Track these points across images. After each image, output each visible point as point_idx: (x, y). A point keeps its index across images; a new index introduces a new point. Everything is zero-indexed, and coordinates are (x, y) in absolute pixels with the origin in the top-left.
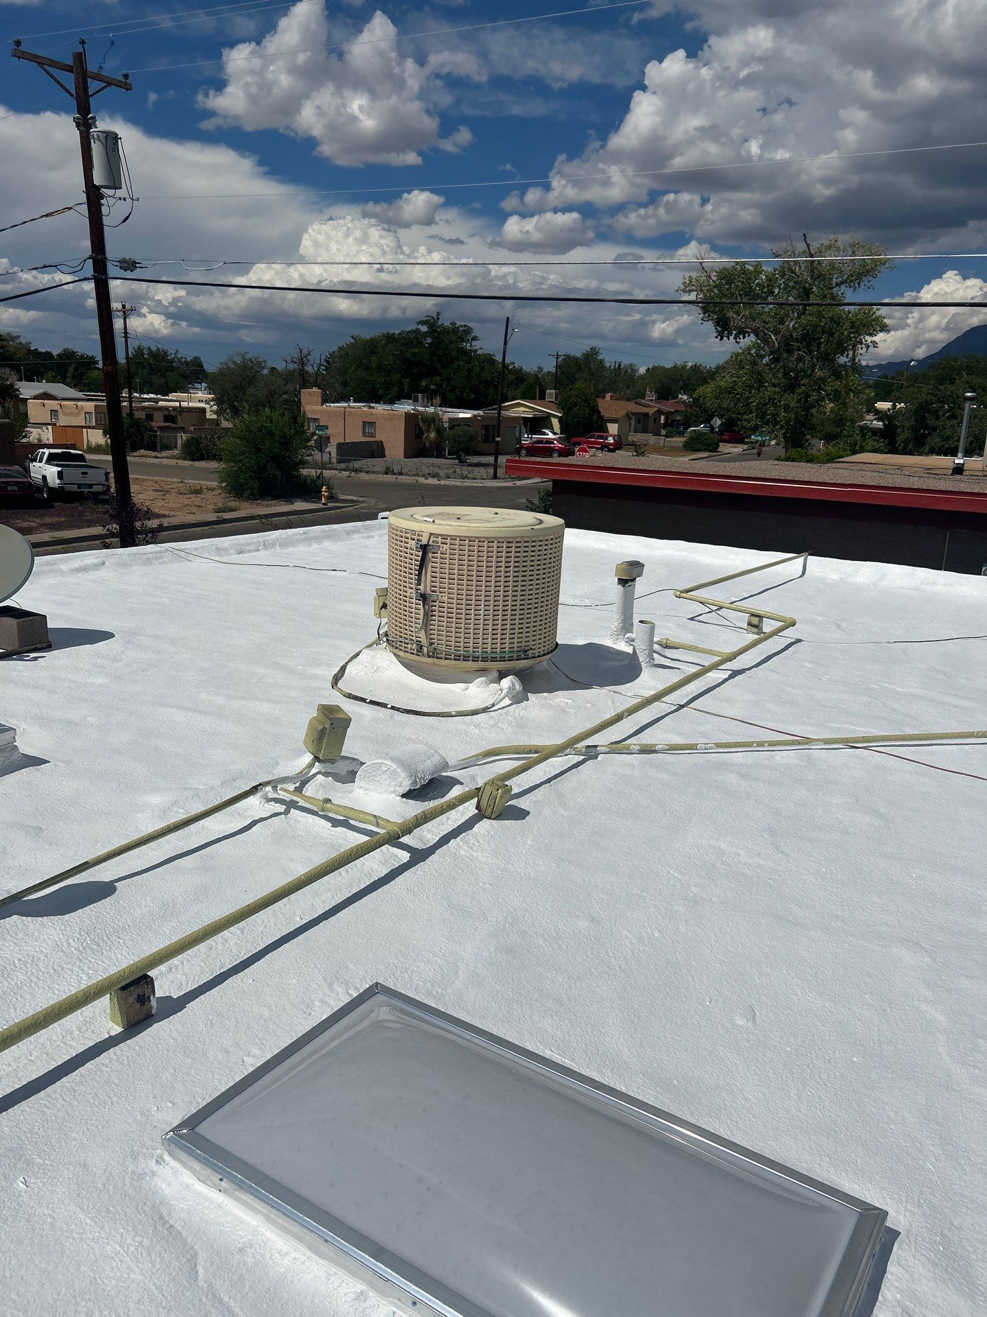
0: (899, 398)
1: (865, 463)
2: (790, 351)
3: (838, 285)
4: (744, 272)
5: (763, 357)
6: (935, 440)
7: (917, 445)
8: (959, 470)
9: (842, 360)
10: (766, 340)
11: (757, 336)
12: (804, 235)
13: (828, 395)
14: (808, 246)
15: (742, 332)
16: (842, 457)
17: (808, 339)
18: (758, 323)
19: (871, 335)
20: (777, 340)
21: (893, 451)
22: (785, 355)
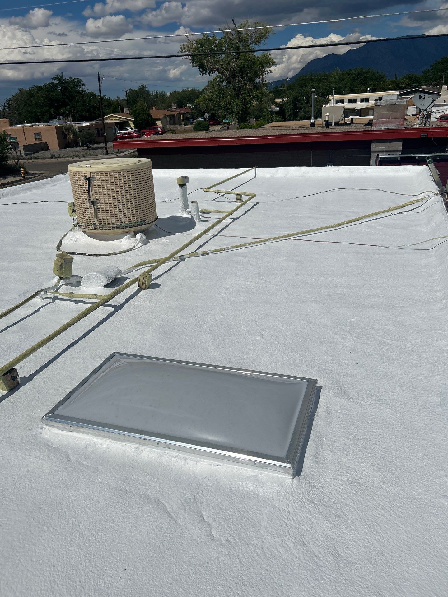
0: (285, 96)
1: (274, 127)
2: (234, 78)
3: (251, 44)
4: (208, 41)
5: (222, 82)
6: (302, 113)
7: (294, 117)
8: (313, 125)
9: (258, 80)
10: (223, 74)
11: (218, 72)
12: (233, 20)
13: (254, 97)
14: (235, 25)
15: (212, 71)
16: (264, 125)
17: (242, 71)
18: (218, 66)
19: (268, 67)
20: (228, 73)
21: (285, 120)
22: (233, 80)
